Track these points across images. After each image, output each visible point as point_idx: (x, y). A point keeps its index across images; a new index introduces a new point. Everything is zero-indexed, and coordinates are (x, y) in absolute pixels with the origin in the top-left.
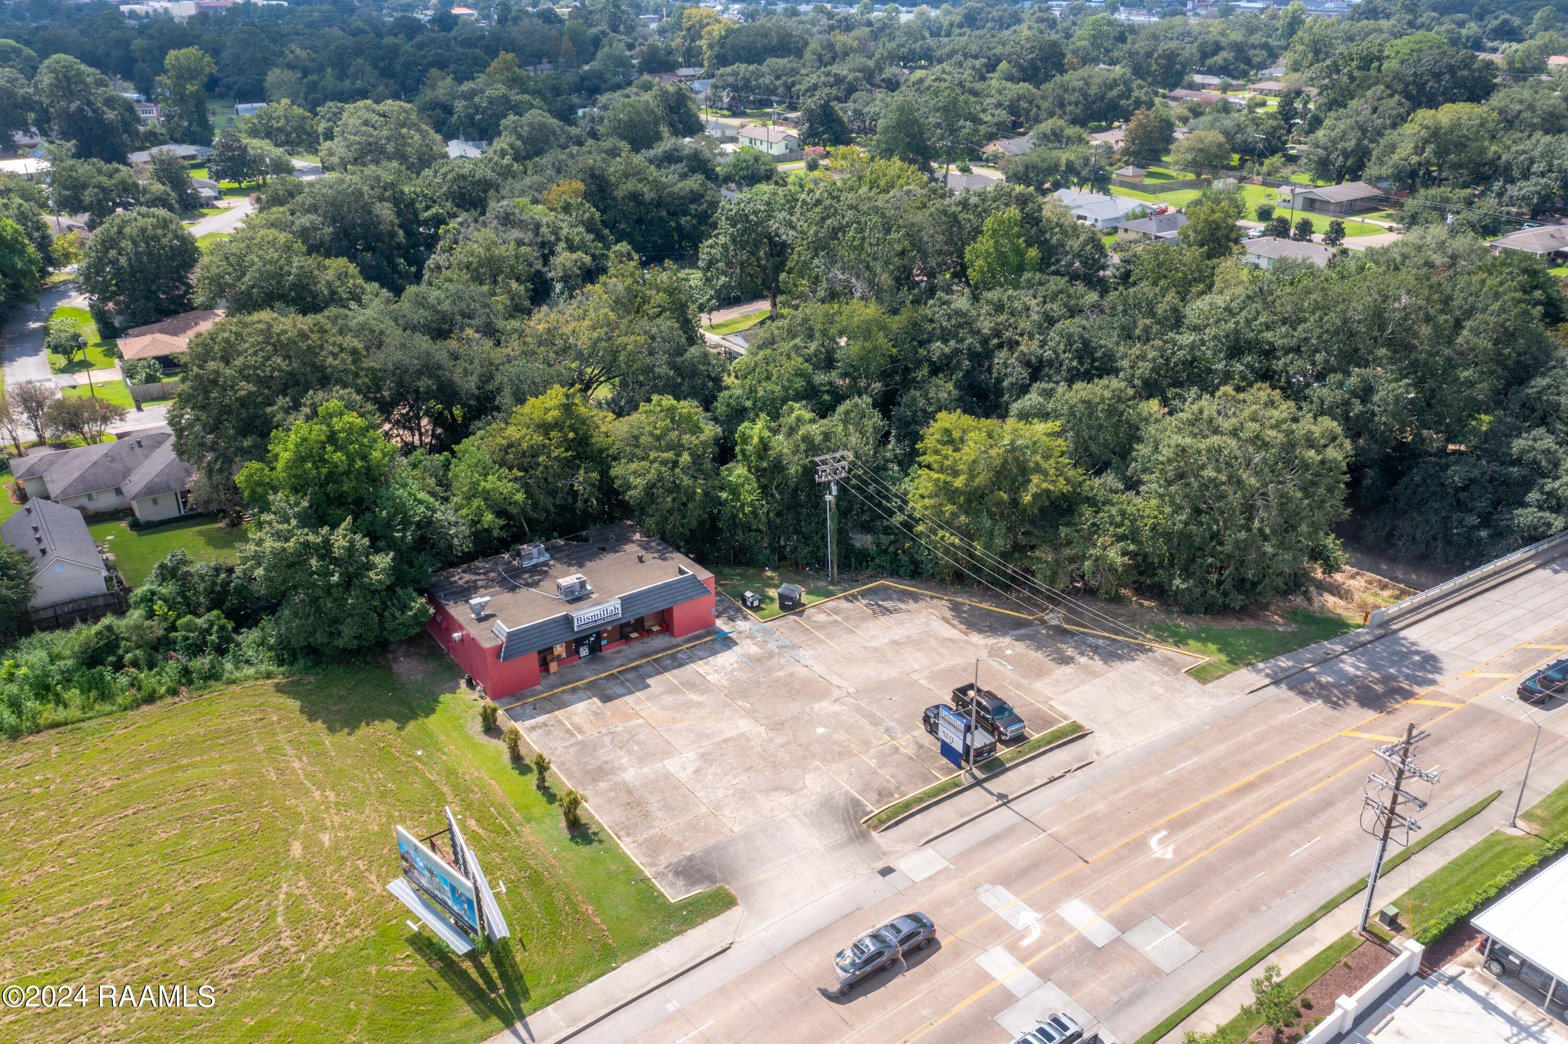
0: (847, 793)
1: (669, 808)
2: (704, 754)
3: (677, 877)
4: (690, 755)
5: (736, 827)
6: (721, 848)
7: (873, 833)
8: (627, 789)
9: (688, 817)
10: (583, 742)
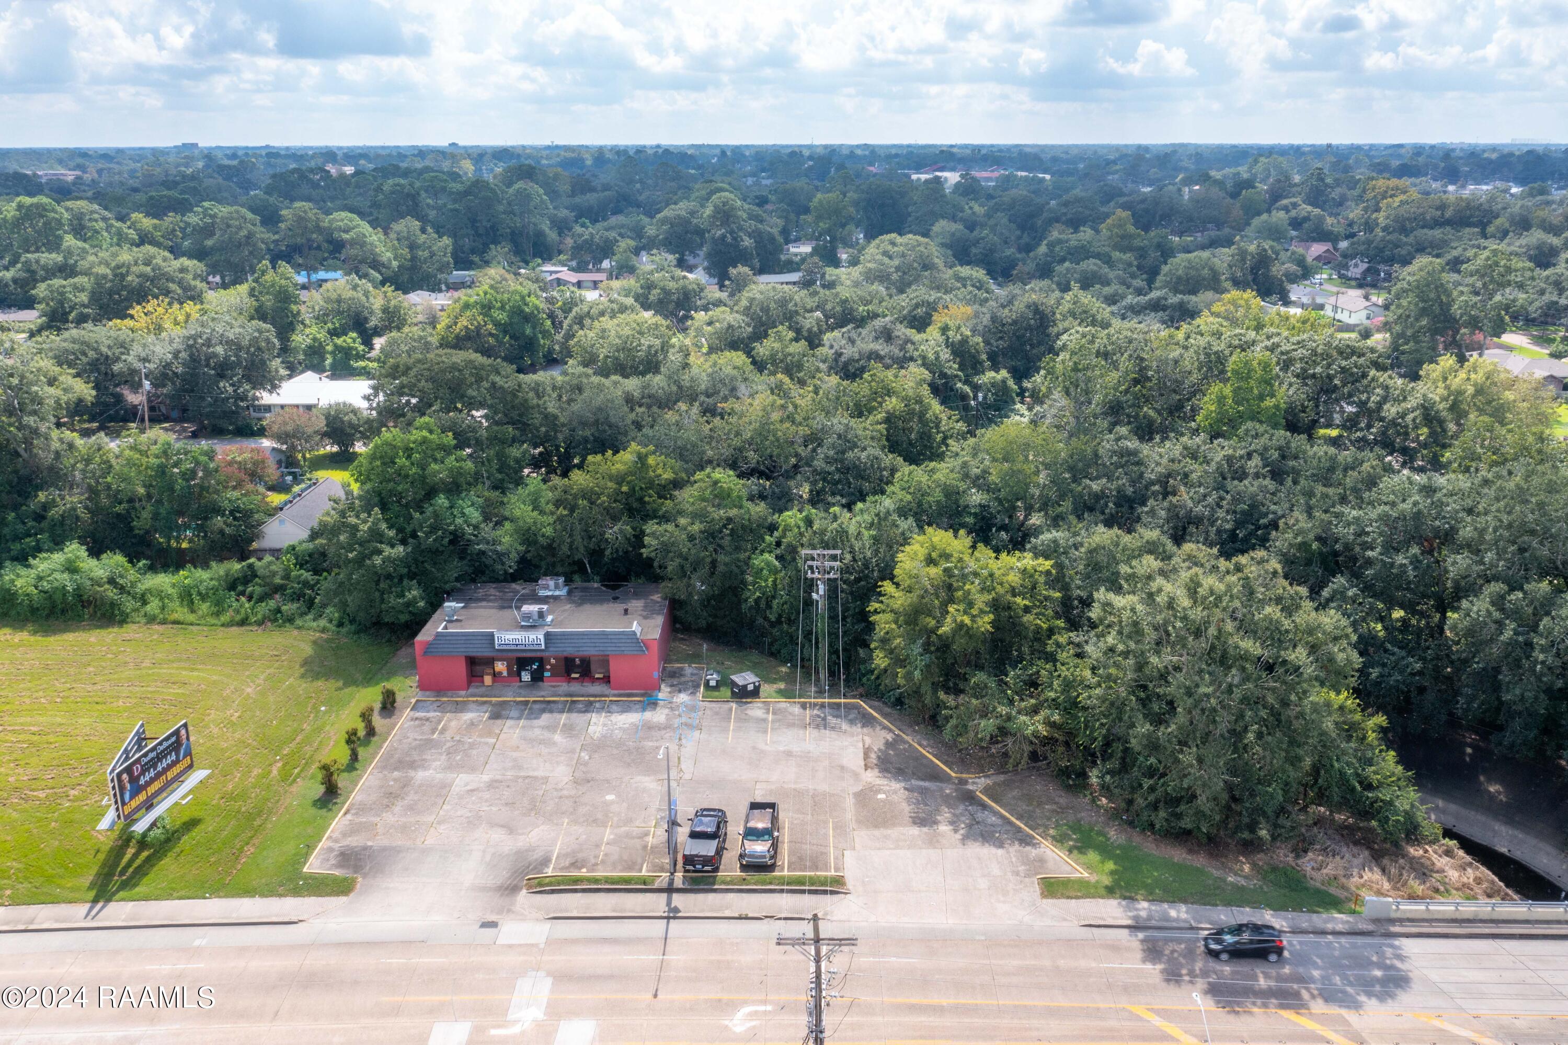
0: (552, 852)
1: (411, 808)
2: (496, 781)
3: (337, 856)
4: (486, 778)
5: (429, 841)
6: (397, 850)
7: (524, 891)
8: (406, 784)
9: (412, 820)
10: (432, 740)
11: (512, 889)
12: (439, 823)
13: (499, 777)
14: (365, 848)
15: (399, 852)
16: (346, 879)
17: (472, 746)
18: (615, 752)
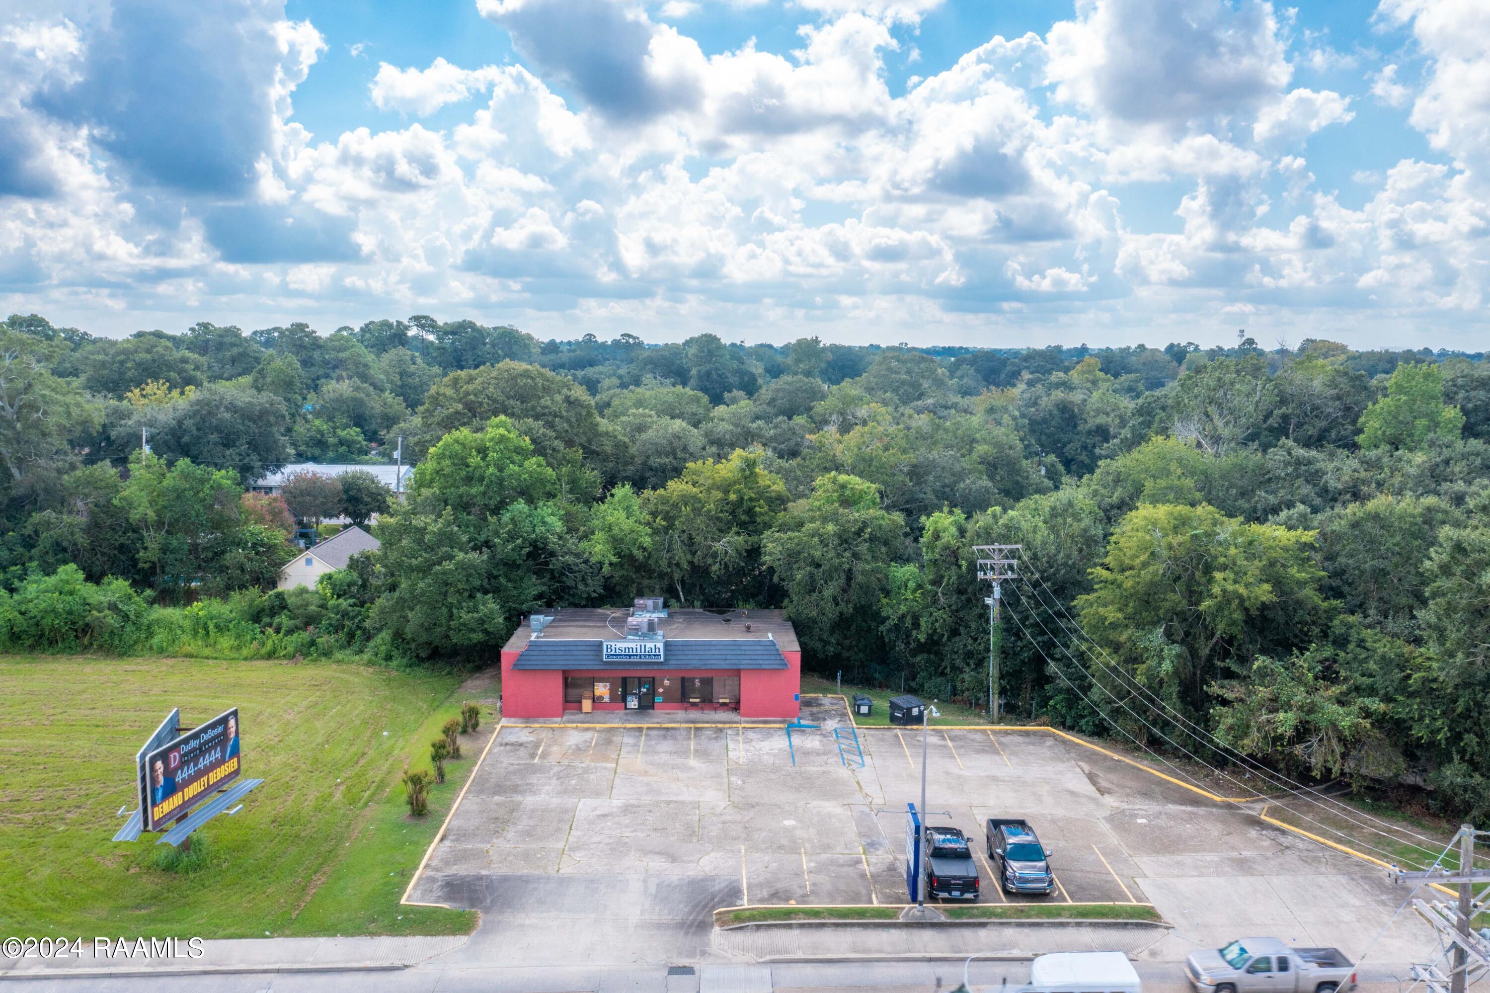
0: (739, 880)
1: (528, 833)
2: (633, 806)
3: (442, 887)
4: (617, 802)
5: (567, 869)
6: (524, 881)
7: (717, 929)
8: (514, 809)
9: (534, 846)
10: (534, 765)
11: (702, 927)
12: (572, 849)
13: (634, 802)
14: (480, 878)
15: (527, 882)
16: (460, 915)
17: (586, 771)
18: (772, 776)
